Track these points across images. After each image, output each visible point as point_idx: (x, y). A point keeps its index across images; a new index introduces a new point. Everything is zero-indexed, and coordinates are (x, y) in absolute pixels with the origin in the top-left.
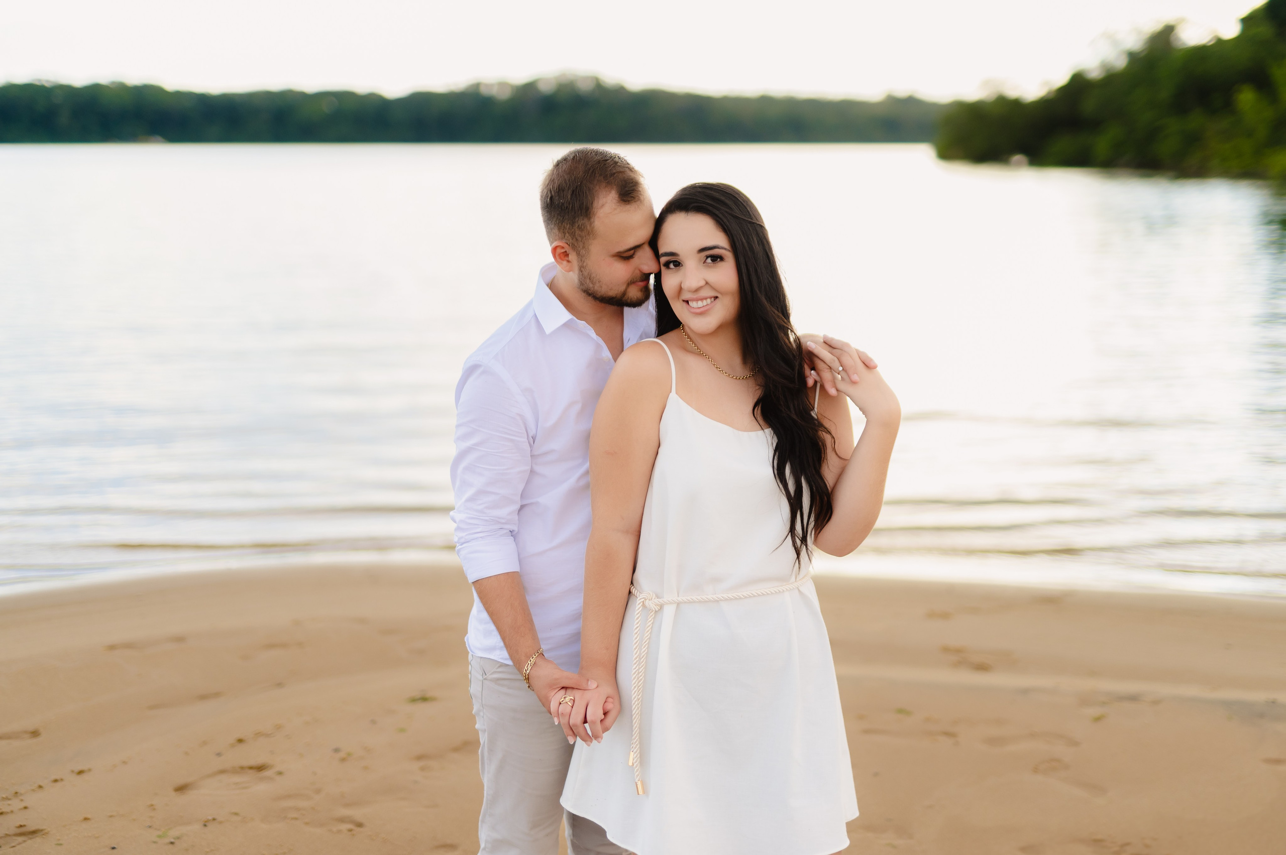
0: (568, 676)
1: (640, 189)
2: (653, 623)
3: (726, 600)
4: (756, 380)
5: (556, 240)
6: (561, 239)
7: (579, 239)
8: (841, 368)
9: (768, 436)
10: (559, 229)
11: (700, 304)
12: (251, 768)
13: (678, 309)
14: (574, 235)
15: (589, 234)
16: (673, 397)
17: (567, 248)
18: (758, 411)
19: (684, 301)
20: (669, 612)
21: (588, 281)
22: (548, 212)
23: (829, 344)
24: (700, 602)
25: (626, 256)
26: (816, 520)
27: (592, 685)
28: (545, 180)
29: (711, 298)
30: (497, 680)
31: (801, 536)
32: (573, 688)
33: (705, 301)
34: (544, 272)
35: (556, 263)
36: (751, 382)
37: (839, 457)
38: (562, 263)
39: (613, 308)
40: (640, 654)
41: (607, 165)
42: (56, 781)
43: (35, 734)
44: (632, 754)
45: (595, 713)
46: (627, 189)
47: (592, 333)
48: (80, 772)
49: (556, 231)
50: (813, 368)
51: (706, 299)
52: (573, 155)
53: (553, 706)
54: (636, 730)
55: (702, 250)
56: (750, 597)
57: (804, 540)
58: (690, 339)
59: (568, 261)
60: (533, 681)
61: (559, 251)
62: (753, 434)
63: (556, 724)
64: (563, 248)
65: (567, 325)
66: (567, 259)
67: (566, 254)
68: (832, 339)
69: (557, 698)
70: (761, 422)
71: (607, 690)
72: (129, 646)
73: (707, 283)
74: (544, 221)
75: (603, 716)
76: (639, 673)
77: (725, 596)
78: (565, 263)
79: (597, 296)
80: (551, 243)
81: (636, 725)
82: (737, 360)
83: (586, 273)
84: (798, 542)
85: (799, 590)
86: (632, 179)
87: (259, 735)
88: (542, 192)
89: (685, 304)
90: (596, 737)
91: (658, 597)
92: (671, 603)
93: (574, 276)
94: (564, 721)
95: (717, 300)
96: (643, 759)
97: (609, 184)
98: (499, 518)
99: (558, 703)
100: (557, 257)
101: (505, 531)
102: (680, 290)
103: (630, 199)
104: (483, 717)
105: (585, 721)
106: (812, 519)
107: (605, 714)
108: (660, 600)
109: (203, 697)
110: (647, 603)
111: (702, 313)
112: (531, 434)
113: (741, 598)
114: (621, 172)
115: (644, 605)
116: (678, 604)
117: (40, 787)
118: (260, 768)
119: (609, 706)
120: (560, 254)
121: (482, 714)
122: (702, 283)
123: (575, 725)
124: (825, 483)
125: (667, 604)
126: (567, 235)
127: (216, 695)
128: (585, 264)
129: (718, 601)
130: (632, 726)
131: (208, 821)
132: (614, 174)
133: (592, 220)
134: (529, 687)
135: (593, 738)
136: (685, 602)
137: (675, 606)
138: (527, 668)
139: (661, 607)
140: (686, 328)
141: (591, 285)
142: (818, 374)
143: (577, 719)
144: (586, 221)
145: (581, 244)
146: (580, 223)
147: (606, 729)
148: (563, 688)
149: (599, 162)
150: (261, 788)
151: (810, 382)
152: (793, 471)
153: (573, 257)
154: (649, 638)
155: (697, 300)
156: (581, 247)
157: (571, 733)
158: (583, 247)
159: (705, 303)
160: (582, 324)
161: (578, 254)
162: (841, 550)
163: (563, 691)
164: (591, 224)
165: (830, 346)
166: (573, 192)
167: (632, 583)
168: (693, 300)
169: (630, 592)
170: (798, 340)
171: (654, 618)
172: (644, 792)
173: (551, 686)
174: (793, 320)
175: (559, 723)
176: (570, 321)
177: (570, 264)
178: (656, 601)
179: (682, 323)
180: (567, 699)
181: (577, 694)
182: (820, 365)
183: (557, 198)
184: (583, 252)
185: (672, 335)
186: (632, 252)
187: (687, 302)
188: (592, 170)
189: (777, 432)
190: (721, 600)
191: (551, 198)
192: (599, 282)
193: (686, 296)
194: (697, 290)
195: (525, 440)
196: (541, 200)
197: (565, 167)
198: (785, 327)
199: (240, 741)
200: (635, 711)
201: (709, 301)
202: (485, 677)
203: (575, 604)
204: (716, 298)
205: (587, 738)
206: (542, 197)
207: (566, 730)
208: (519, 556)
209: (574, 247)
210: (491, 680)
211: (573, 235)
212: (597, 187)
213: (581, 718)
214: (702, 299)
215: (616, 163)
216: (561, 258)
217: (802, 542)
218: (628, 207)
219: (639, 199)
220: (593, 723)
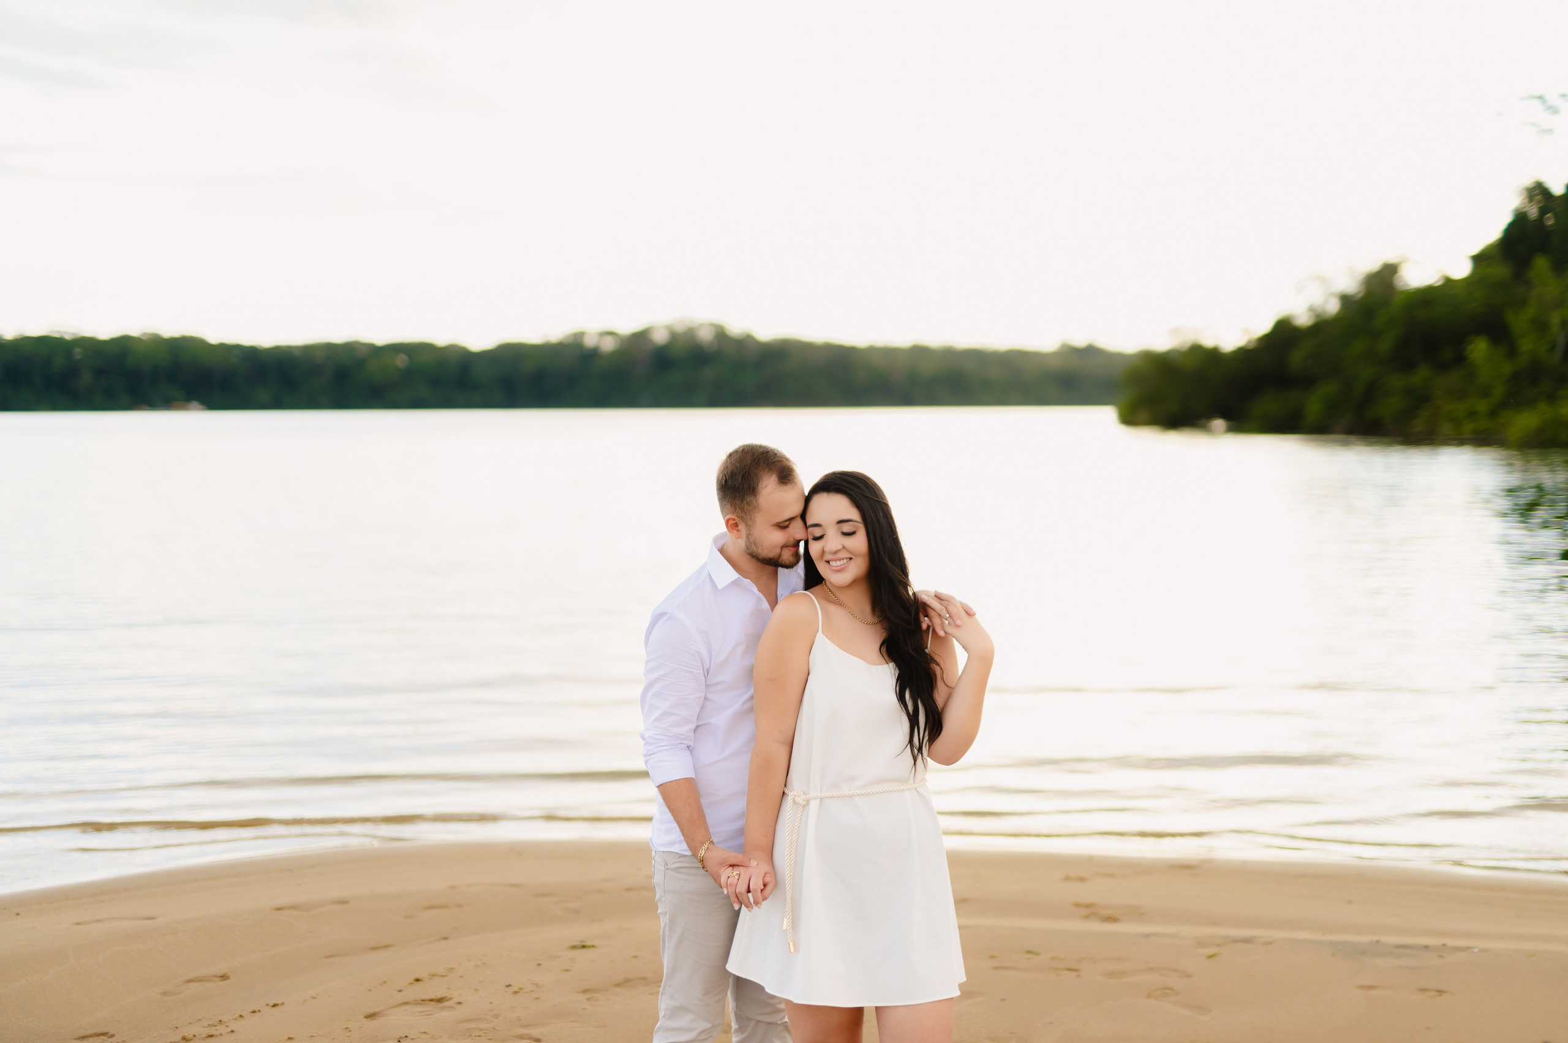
0: (736, 858)
1: (795, 474)
2: (801, 815)
3: (859, 795)
4: (882, 625)
5: (728, 514)
6: (733, 513)
7: (747, 512)
8: (948, 615)
9: (891, 668)
10: (731, 505)
11: (838, 563)
12: (431, 1000)
13: (822, 568)
14: (744, 510)
15: (755, 508)
16: (820, 636)
17: (738, 520)
18: (884, 649)
19: (826, 561)
20: (814, 805)
21: (753, 545)
22: (722, 492)
23: (938, 597)
24: (839, 797)
25: (783, 526)
26: (930, 735)
27: (754, 863)
28: (721, 467)
29: (847, 559)
30: (676, 869)
31: (918, 746)
32: (738, 865)
33: (842, 561)
34: (716, 540)
35: (728, 533)
36: (879, 627)
37: (947, 686)
38: (733, 532)
39: (771, 568)
40: (792, 839)
41: (769, 456)
42: (254, 1012)
43: (224, 977)
44: (785, 920)
45: (756, 884)
46: (785, 474)
47: (755, 589)
48: (275, 1005)
49: (728, 506)
50: (927, 616)
51: (843, 559)
52: (742, 448)
53: (723, 880)
54: (789, 901)
55: (840, 522)
56: (877, 793)
57: (920, 749)
58: (830, 589)
59: (738, 531)
60: (707, 863)
61: (731, 522)
62: (880, 667)
63: (725, 893)
64: (734, 520)
65: (735, 583)
66: (737, 528)
67: (736, 525)
68: (941, 593)
69: (726, 874)
70: (886, 658)
71: (765, 867)
72: (294, 907)
73: (844, 547)
74: (719, 500)
75: (763, 887)
76: (790, 855)
77: (858, 792)
78: (735, 531)
79: (760, 558)
80: (724, 517)
81: (789, 896)
82: (867, 608)
83: (751, 540)
84: (916, 751)
85: (917, 791)
86: (788, 466)
87: (433, 975)
88: (718, 476)
89: (827, 564)
90: (757, 903)
91: (805, 794)
92: (816, 798)
93: (742, 543)
94: (731, 890)
95: (852, 560)
96: (795, 924)
97: (770, 470)
98: (680, 734)
99: (727, 877)
100: (729, 527)
101: (684, 746)
102: (823, 552)
103: (786, 481)
104: (665, 901)
105: (749, 891)
106: (927, 733)
107: (765, 885)
108: (807, 796)
109: (374, 949)
110: (797, 799)
111: (840, 570)
112: (706, 667)
113: (870, 794)
114: (779, 461)
115: (794, 802)
116: (822, 799)
117: (241, 1016)
118: (440, 1000)
119: (768, 879)
120: (732, 525)
121: (664, 899)
122: (840, 547)
123: (741, 893)
124: (936, 704)
125: (812, 799)
126: (738, 509)
127: (388, 946)
128: (751, 532)
129: (851, 796)
130: (786, 897)
131: (401, 1038)
132: (775, 462)
133: (757, 497)
134: (703, 868)
135: (754, 906)
136: (827, 798)
137: (819, 800)
138: (702, 853)
139: (808, 802)
140: (828, 583)
141: (755, 549)
142: (930, 620)
143: (742, 888)
144: (753, 498)
145: (749, 517)
146: (749, 499)
147: (765, 899)
148: (731, 866)
149: (763, 453)
150: (443, 1015)
151: (924, 626)
152: (912, 696)
153: (742, 527)
154: (799, 827)
155: (836, 560)
156: (749, 519)
157: (736, 900)
158: (751, 519)
159: (842, 562)
160: (747, 582)
161: (746, 525)
162: (949, 759)
163: (731, 868)
164: (756, 501)
165: (940, 599)
166: (743, 476)
167: (785, 786)
168: (833, 560)
169: (784, 793)
170: (914, 594)
171: (802, 811)
172: (795, 950)
173: (722, 864)
174: (912, 577)
175: (728, 892)
176: (737, 579)
177: (739, 533)
178: (804, 797)
179: (824, 579)
180: (735, 874)
181: (742, 869)
182: (932, 613)
183: (730, 481)
184: (750, 523)
185: (817, 589)
186: (788, 523)
187: (828, 562)
188: (757, 460)
189: (898, 665)
190: (855, 795)
191: (726, 481)
192: (762, 546)
193: (828, 557)
194: (836, 552)
195: (702, 671)
196: (717, 482)
197: (736, 457)
198: (906, 584)
199: (417, 980)
200: (788, 885)
201: (845, 561)
202: (667, 867)
203: (740, 805)
204: (851, 559)
205: (748, 906)
206: (718, 480)
207: (733, 898)
208: (694, 766)
209: (742, 518)
210: (672, 869)
211: (742, 510)
212: (762, 472)
213: (744, 888)
214: (840, 560)
215: (775, 454)
216: (732, 528)
217: (918, 751)
218: (785, 487)
219: (794, 482)
220: (755, 890)
